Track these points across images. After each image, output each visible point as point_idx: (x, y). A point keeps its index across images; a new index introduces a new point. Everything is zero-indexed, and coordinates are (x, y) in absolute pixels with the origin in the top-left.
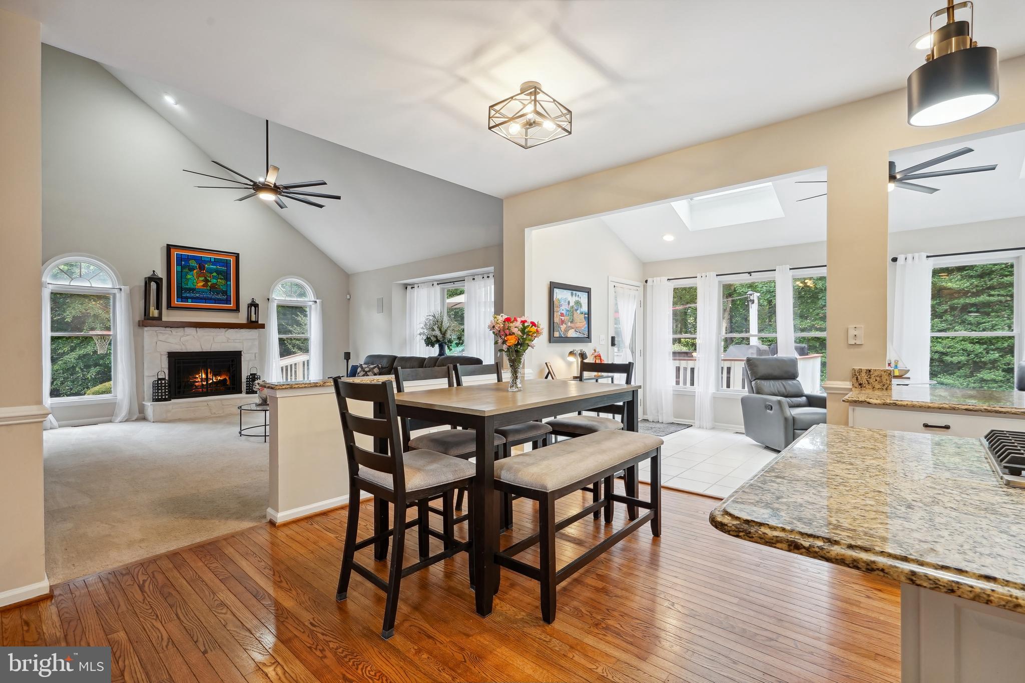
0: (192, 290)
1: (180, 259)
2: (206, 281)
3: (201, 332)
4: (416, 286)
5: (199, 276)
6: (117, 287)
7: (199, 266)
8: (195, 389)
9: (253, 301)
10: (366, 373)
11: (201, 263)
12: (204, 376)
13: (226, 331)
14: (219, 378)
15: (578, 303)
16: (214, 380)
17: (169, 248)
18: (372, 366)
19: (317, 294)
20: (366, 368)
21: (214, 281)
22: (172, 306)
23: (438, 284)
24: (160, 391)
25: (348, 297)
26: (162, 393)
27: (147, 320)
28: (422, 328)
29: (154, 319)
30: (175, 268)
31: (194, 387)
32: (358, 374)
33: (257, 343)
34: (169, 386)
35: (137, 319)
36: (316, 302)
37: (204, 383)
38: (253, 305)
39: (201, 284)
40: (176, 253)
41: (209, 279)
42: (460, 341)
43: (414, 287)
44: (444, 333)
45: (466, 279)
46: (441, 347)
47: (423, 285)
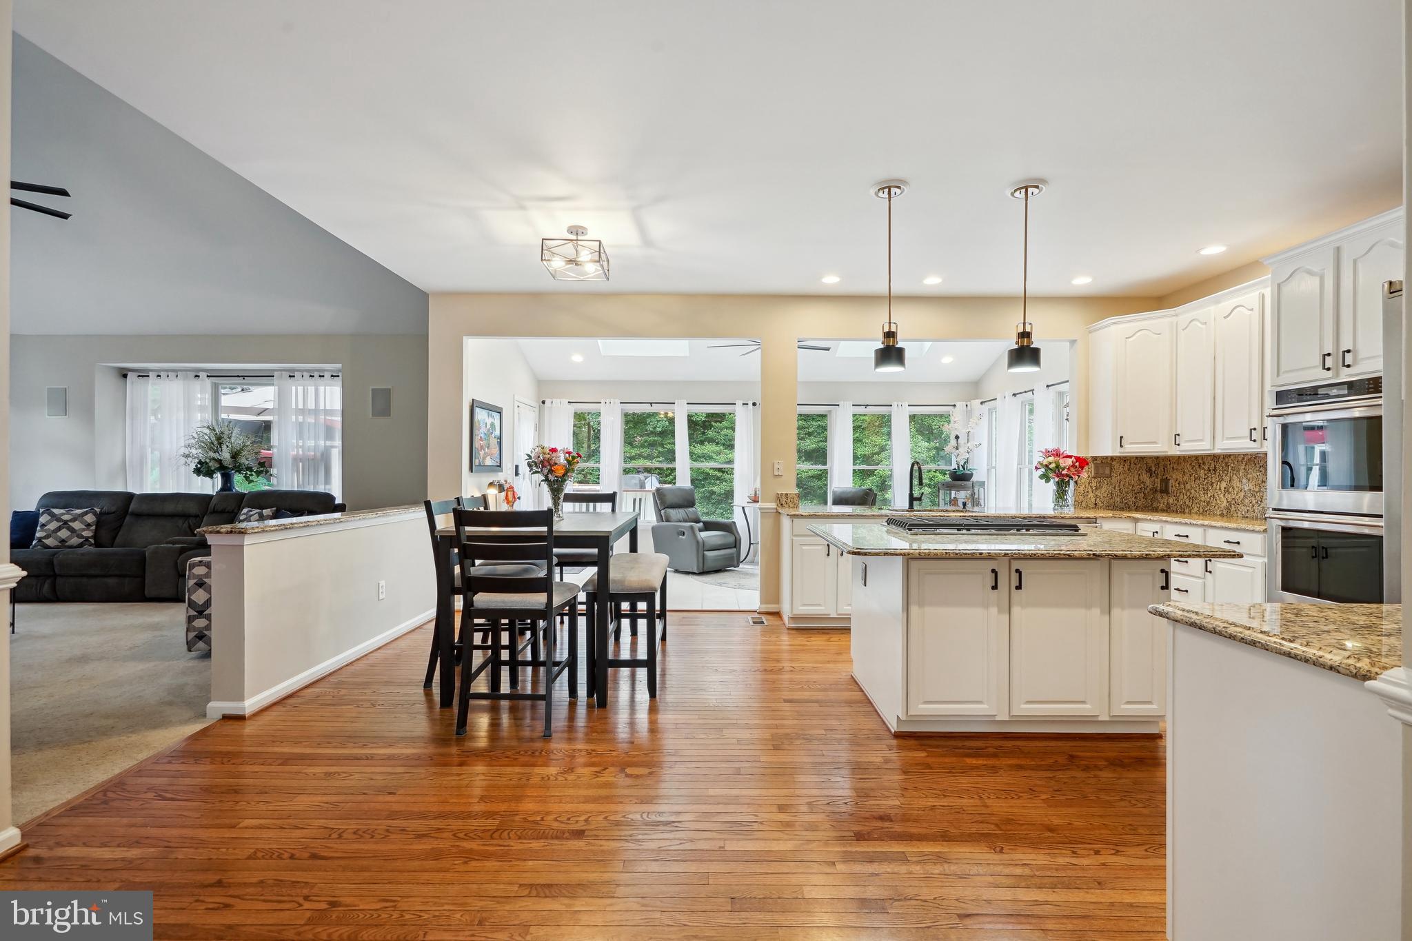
4: (152, 374)
10: (65, 524)
15: (493, 425)
18: (78, 511)
20: (62, 514)
23: (208, 376)
28: (189, 446)
32: (43, 525)
42: (264, 467)
43: (148, 376)
44: (235, 455)
45: (276, 374)
46: (227, 479)
47: (172, 375)
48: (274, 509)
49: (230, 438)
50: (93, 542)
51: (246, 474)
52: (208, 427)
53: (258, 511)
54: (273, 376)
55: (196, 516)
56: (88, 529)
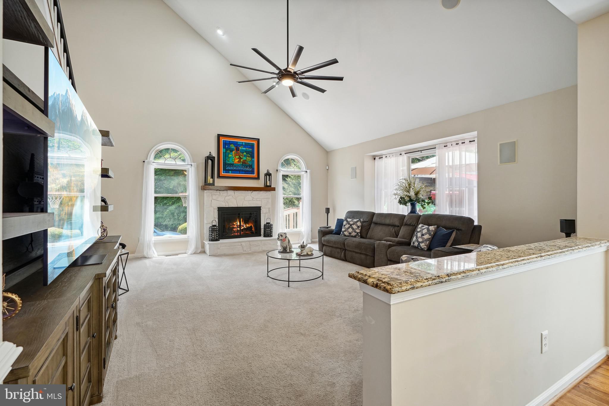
0: (232, 165)
1: (225, 143)
2: (240, 158)
3: (238, 193)
4: (384, 157)
5: (236, 155)
6: (190, 164)
7: (236, 149)
8: (233, 233)
9: (268, 172)
10: (351, 225)
11: (237, 145)
12: (238, 224)
13: (252, 193)
14: (248, 225)
16: (245, 227)
17: (219, 136)
18: (355, 220)
19: (308, 167)
20: (350, 221)
21: (245, 158)
22: (220, 176)
23: (405, 153)
24: (213, 234)
25: (327, 168)
26: (214, 235)
27: (206, 186)
28: (396, 189)
29: (210, 184)
30: (222, 150)
31: (233, 232)
32: (344, 226)
33: (270, 201)
34: (219, 231)
35: (201, 185)
36: (306, 172)
37: (238, 229)
38: (268, 174)
39: (237, 161)
40: (222, 140)
41: (242, 157)
42: (432, 200)
43: (382, 158)
44: (417, 194)
45: (437, 146)
46: (413, 206)
47: (391, 155)
48: (436, 226)
49: (414, 184)
50: (360, 235)
51: (422, 204)
52: (405, 179)
53: (427, 226)
54: (435, 148)
55: (398, 226)
56: (358, 229)
